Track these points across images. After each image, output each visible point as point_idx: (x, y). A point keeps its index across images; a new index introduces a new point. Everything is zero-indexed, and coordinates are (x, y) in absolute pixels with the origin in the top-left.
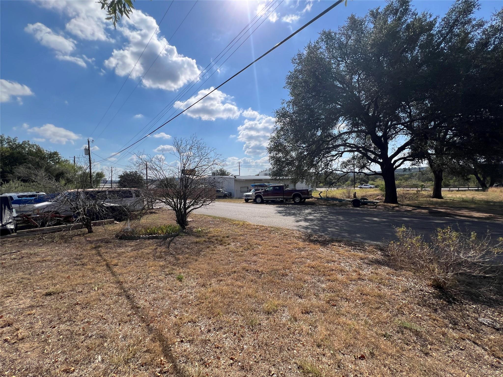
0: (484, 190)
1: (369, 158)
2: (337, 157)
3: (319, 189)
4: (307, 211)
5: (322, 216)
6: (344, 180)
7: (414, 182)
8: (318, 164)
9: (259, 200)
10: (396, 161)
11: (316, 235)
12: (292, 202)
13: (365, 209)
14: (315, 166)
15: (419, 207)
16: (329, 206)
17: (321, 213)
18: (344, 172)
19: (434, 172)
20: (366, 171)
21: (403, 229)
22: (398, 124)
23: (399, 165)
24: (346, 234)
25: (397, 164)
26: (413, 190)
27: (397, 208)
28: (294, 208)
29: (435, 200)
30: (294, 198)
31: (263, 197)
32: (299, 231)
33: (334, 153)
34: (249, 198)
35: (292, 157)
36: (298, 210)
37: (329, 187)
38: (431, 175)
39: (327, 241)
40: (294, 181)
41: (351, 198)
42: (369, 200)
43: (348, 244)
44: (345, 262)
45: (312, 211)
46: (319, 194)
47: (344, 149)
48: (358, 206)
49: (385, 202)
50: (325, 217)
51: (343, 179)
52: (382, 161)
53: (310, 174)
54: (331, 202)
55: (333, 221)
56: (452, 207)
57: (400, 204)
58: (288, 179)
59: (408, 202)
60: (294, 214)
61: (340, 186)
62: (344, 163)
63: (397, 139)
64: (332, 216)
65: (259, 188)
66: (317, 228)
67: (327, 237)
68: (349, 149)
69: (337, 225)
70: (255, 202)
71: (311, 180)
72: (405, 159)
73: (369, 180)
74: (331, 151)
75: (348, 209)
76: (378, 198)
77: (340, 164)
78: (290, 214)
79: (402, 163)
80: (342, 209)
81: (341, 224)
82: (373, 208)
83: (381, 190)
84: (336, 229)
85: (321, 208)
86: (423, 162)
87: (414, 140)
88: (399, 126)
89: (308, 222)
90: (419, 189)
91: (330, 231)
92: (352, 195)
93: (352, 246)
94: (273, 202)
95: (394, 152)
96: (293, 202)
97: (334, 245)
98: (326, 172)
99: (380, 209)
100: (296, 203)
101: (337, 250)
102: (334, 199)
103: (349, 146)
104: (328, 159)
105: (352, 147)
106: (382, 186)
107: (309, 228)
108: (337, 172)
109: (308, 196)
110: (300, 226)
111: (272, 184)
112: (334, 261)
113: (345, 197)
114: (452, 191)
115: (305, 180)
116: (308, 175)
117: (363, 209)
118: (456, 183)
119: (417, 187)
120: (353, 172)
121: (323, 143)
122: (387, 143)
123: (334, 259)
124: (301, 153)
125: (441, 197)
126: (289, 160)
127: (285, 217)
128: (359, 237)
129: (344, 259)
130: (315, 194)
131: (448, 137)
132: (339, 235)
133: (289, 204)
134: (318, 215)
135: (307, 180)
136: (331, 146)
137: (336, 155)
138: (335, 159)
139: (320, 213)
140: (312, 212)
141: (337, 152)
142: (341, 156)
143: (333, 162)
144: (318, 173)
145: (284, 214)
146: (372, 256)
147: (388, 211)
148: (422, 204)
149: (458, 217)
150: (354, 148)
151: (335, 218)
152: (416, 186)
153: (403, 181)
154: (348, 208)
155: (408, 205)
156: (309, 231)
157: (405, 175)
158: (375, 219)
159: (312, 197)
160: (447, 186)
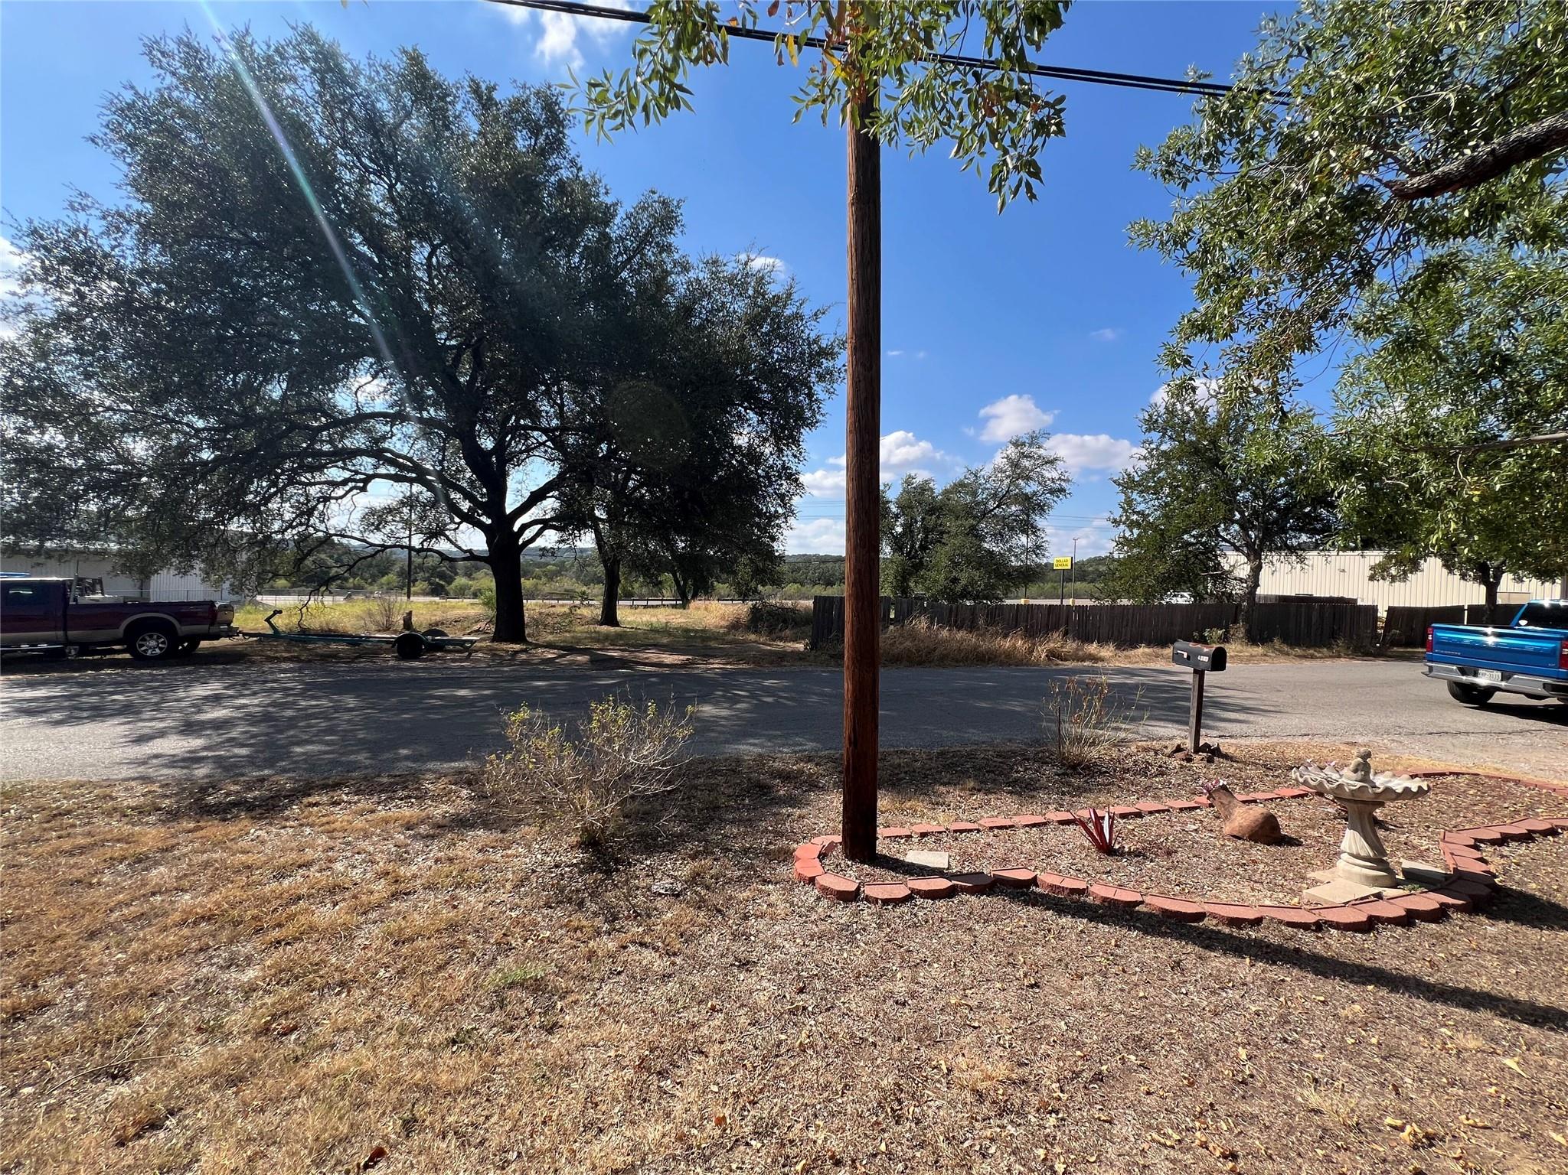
0: (684, 606)
1: (454, 509)
2: (347, 488)
3: (269, 600)
4: (200, 691)
5: (274, 704)
6: (374, 571)
7: (567, 583)
8: (265, 505)
10: (524, 527)
11: (236, 783)
12: (120, 656)
13: (437, 664)
14: (254, 511)
15: (571, 650)
16: (310, 661)
17: (272, 690)
18: (371, 545)
19: (605, 562)
20: (442, 545)
21: (524, 714)
22: (533, 429)
23: (533, 540)
24: (362, 757)
25: (528, 534)
26: (563, 607)
27: (524, 656)
28: (131, 684)
29: (605, 628)
30: (130, 640)
32: (145, 779)
33: (335, 473)
35: (124, 458)
36: (154, 691)
37: (315, 592)
38: (600, 569)
39: (286, 797)
40: (142, 566)
41: (395, 632)
42: (451, 636)
43: (368, 786)
44: (349, 854)
45: (226, 688)
46: (268, 620)
47: (376, 467)
48: (415, 657)
49: (493, 640)
50: (284, 706)
51: (370, 566)
52: (489, 522)
53: (223, 540)
54: (320, 647)
55: (314, 716)
56: (633, 646)
57: (531, 644)
58: (102, 553)
59: (550, 638)
60: (127, 710)
61: (358, 589)
62: (372, 512)
63: (529, 468)
64: (313, 698)
66: (244, 751)
67: (286, 782)
68: (392, 470)
69: (330, 731)
71: (231, 564)
72: (546, 524)
73: (456, 574)
74: (325, 466)
75: (381, 670)
76: (476, 628)
77: (357, 515)
78: (98, 713)
79: (539, 534)
80: (359, 671)
81: (349, 721)
82: (461, 660)
83: (484, 604)
84: (327, 744)
85: (272, 673)
86: (583, 537)
87: (564, 479)
88: (535, 433)
89: (199, 737)
90: (577, 602)
91: (303, 754)
92: (399, 620)
93: (381, 792)
95: (522, 501)
96: (128, 656)
97: (316, 804)
98: (304, 538)
99: (478, 660)
100: (141, 661)
101: (325, 820)
102: (329, 635)
103: (392, 462)
104: (313, 491)
105: (402, 467)
106: (488, 594)
107: (206, 758)
108: (345, 541)
109: (214, 629)
110: (156, 756)
112: (307, 865)
113: (374, 627)
114: (637, 607)
115: (198, 565)
116: (214, 546)
117: (429, 664)
118: (644, 590)
119: (572, 598)
120: (402, 547)
121: (290, 430)
122: (504, 475)
123: (309, 854)
124: (183, 450)
125: (615, 623)
126: (111, 471)
127: (65, 731)
128: (407, 758)
129: (348, 844)
130: (247, 620)
131: (631, 484)
132: (334, 763)
133: (97, 666)
134: (256, 701)
135: (210, 562)
136: (326, 447)
137: (345, 482)
138: (341, 497)
139: (265, 691)
140: (230, 692)
141: (347, 474)
142: (363, 489)
143: (333, 504)
144: (268, 538)
145: (57, 716)
146: (445, 808)
147: (501, 664)
148: (579, 641)
149: (641, 668)
150: (407, 471)
151: (324, 702)
152: (569, 595)
153: (544, 579)
154: (380, 663)
155: (550, 646)
156: (201, 772)
157: (548, 564)
158: (463, 693)
159: (232, 633)
160: (628, 596)
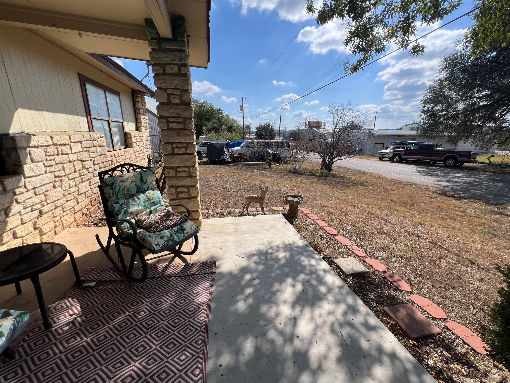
5: (475, 181)
9: (396, 159)
11: (454, 193)
31: (403, 156)
32: (436, 188)
34: (385, 156)
36: (445, 173)
39: (464, 198)
45: (464, 175)
46: (488, 159)
50: (478, 182)
53: (482, 131)
65: (399, 146)
66: (459, 188)
67: (466, 196)
70: (391, 160)
89: (450, 183)
91: (473, 192)
94: (414, 163)
96: (443, 165)
107: (449, 187)
110: (440, 184)
111: (418, 142)
115: (470, 140)
116: (478, 133)
127: (425, 177)
134: (470, 179)
135: (475, 139)
139: (475, 178)
145: (424, 174)
156: (447, 189)
159: (475, 162)
